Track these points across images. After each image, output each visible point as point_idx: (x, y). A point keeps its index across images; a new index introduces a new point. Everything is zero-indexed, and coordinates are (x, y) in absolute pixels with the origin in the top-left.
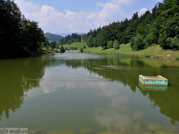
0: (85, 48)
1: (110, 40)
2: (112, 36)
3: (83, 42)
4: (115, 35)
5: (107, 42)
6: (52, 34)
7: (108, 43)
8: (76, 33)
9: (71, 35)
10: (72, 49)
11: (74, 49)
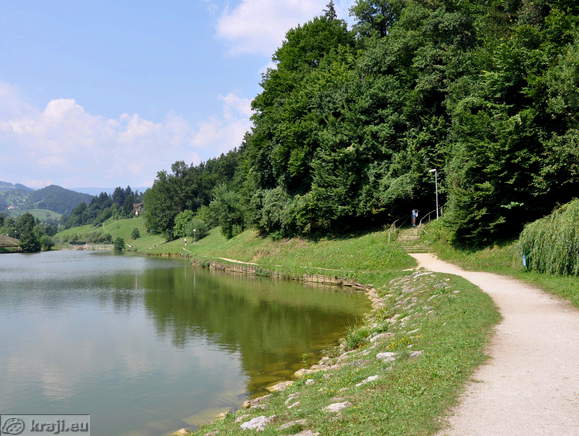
0: (136, 235)
1: (183, 209)
2: (195, 193)
3: (140, 218)
4: (207, 192)
5: (175, 215)
6: (67, 191)
7: (176, 218)
8: (129, 189)
9: (112, 193)
10: (95, 242)
11: (102, 241)
